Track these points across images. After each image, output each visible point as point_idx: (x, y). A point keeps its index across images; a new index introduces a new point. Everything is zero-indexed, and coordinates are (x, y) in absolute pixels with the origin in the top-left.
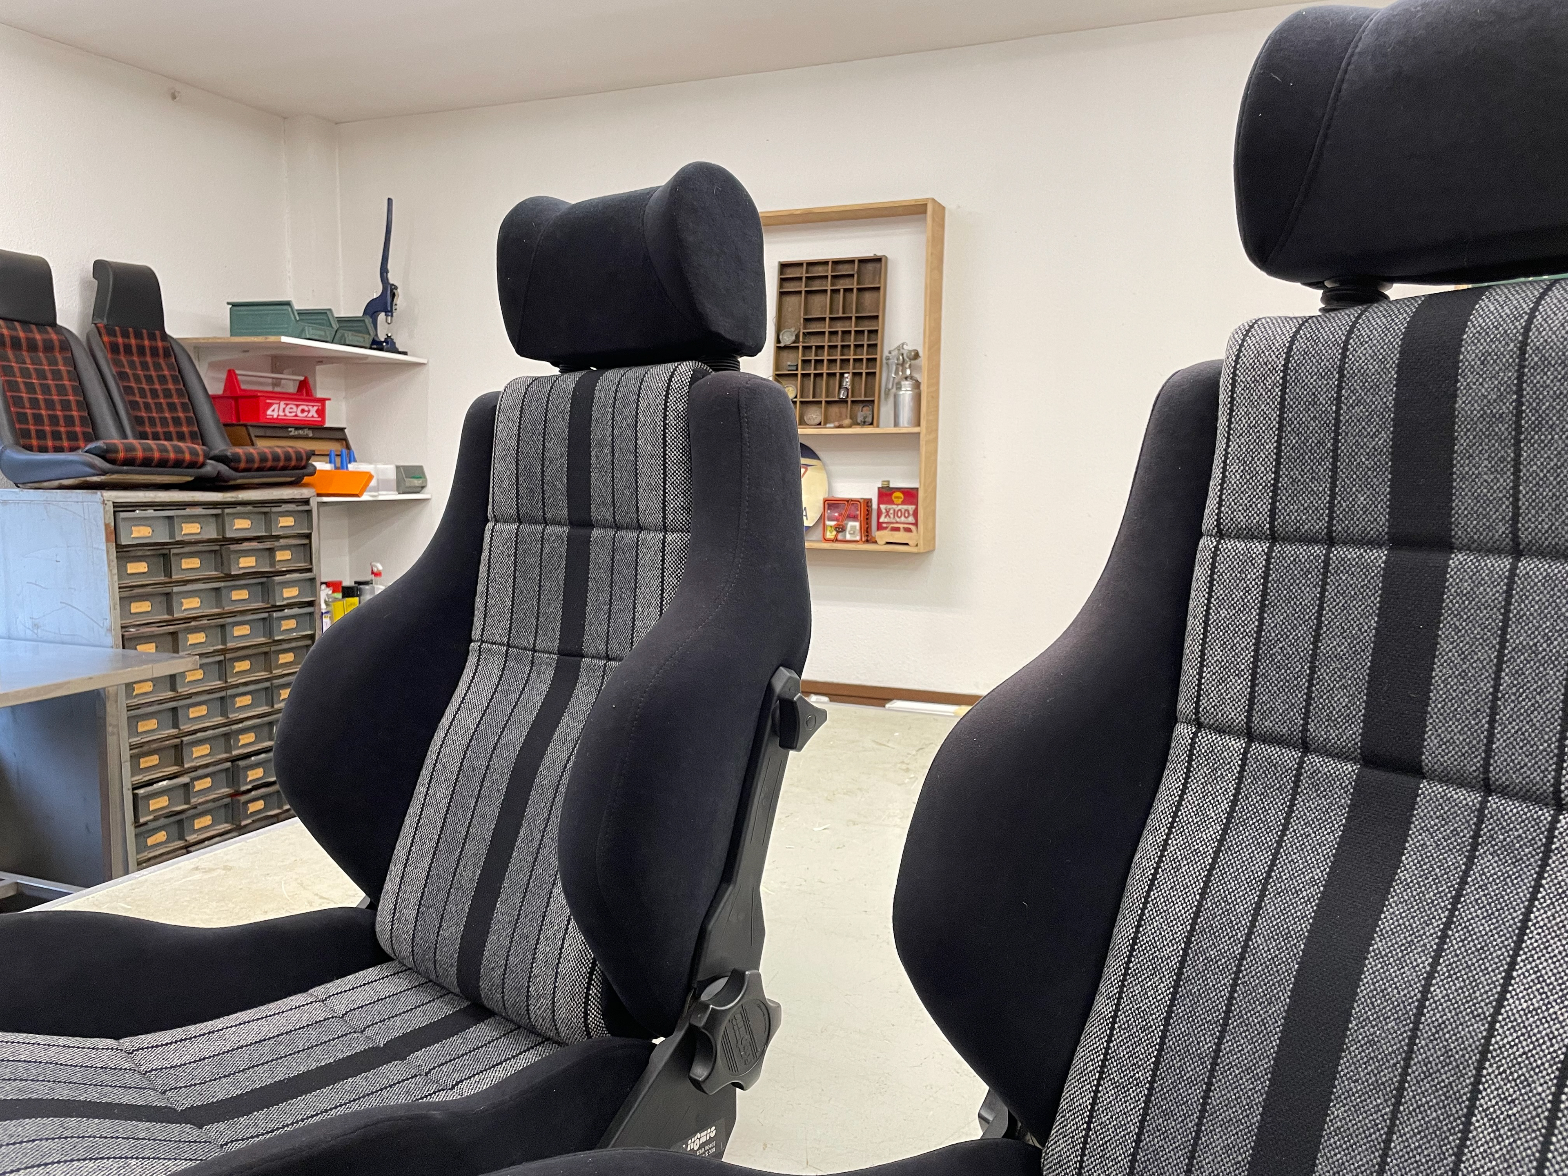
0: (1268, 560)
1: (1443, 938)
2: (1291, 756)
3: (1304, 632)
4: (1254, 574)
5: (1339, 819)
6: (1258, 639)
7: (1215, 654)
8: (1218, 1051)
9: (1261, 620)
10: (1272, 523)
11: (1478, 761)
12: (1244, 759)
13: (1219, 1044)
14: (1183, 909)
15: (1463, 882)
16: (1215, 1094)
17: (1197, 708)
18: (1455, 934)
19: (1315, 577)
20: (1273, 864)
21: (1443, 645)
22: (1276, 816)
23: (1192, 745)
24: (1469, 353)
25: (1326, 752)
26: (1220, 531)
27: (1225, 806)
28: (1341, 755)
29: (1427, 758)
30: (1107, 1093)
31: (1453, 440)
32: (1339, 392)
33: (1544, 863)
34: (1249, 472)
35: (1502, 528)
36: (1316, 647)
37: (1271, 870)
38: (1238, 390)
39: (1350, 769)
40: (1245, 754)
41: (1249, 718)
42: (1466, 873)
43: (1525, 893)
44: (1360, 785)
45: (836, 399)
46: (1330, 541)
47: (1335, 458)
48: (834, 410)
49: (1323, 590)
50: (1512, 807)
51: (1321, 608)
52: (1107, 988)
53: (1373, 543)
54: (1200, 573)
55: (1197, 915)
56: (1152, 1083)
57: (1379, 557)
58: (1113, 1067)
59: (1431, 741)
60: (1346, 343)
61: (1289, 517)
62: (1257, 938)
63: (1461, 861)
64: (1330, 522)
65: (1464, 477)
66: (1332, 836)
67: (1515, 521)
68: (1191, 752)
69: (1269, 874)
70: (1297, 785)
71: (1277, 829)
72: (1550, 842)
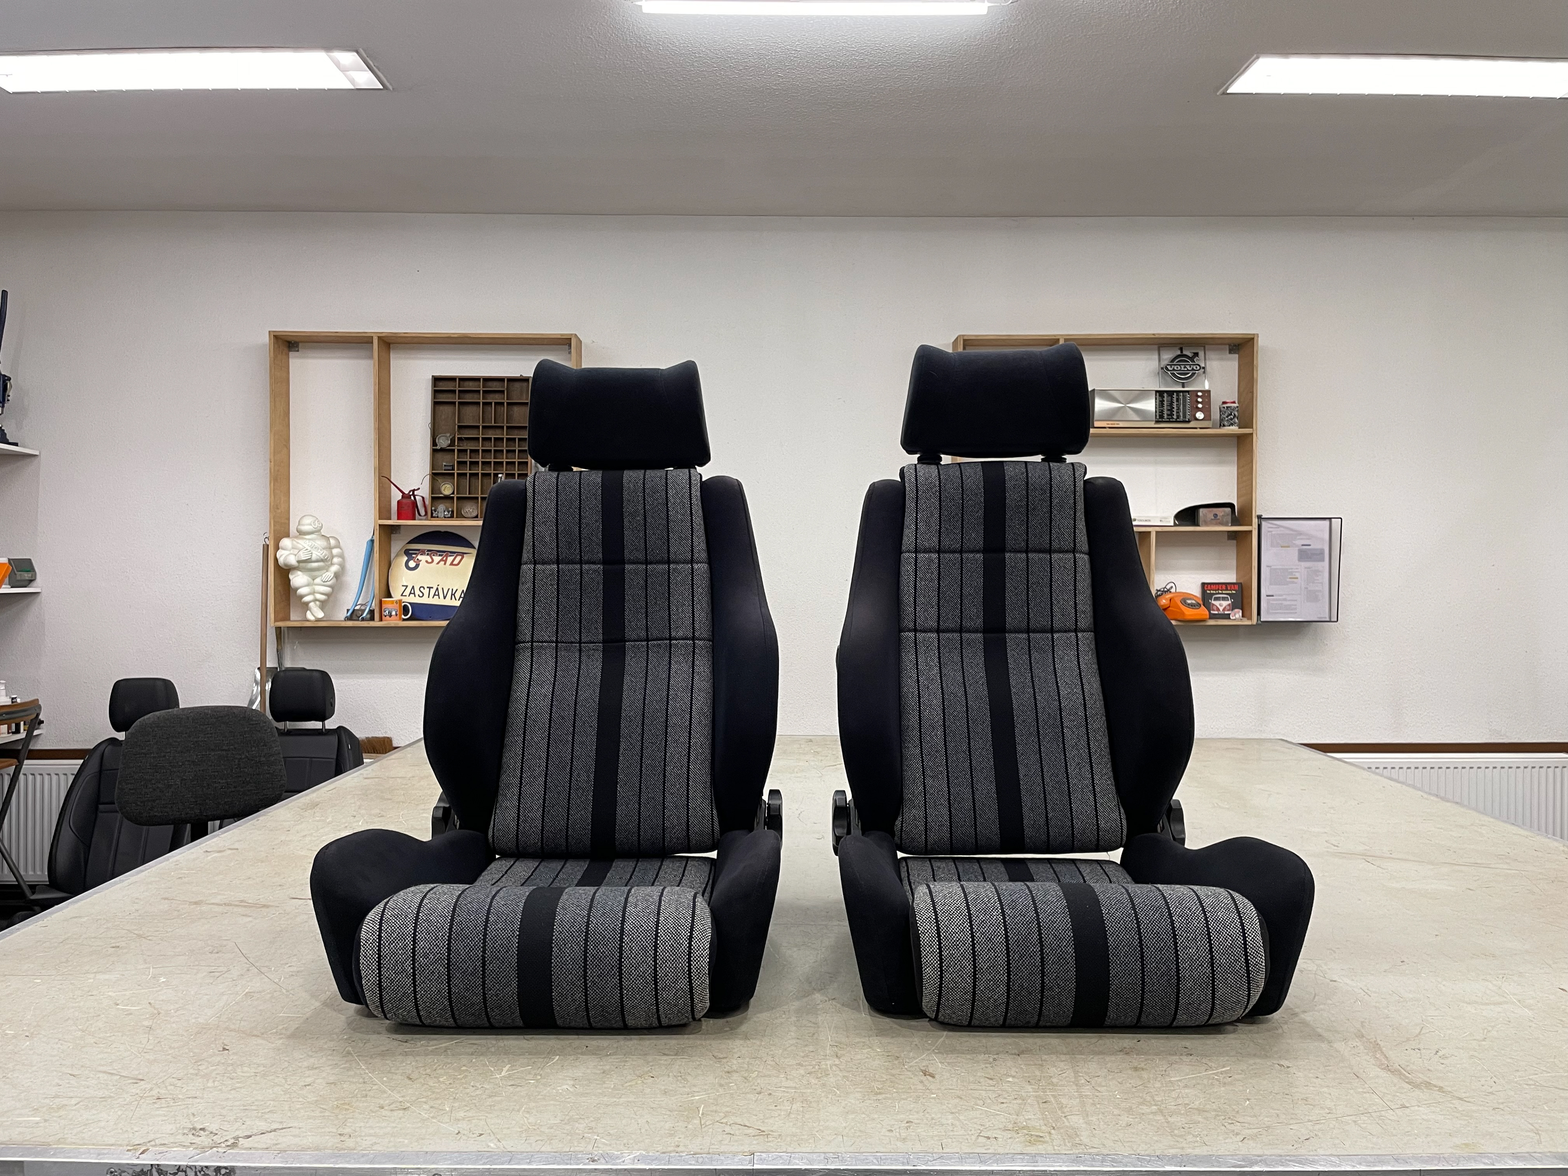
0: (939, 561)
1: (1033, 682)
2: (957, 636)
3: (956, 587)
4: (934, 566)
5: (981, 653)
6: (939, 592)
7: (921, 600)
8: (969, 747)
9: (939, 584)
10: (940, 546)
11: (1025, 623)
12: (939, 641)
13: (969, 745)
14: (936, 703)
15: (1031, 664)
16: (974, 762)
17: (915, 625)
18: (1036, 680)
19: (958, 566)
20: (964, 674)
21: (1008, 585)
22: (958, 660)
23: (915, 639)
24: (1008, 483)
25: (970, 631)
26: (916, 549)
27: (937, 660)
28: (976, 631)
29: (1007, 626)
30: (929, 781)
31: (1005, 514)
32: (962, 496)
33: (1054, 650)
34: (927, 525)
35: (1023, 544)
36: (962, 592)
37: (964, 677)
38: (919, 493)
39: (980, 635)
40: (939, 638)
41: (938, 623)
43: (1050, 660)
44: (985, 641)
46: (963, 552)
47: (963, 520)
49: (962, 570)
50: (1039, 635)
51: (962, 577)
53: (978, 552)
54: (908, 568)
55: (943, 702)
56: (947, 769)
57: (980, 556)
58: (928, 772)
59: (1008, 620)
60: (962, 477)
61: (946, 543)
62: (970, 703)
63: (1027, 656)
64: (962, 545)
65: (1009, 527)
66: (981, 660)
67: (1027, 541)
68: (915, 643)
69: (964, 680)
70: (962, 646)
71: (960, 663)
72: (1053, 643)
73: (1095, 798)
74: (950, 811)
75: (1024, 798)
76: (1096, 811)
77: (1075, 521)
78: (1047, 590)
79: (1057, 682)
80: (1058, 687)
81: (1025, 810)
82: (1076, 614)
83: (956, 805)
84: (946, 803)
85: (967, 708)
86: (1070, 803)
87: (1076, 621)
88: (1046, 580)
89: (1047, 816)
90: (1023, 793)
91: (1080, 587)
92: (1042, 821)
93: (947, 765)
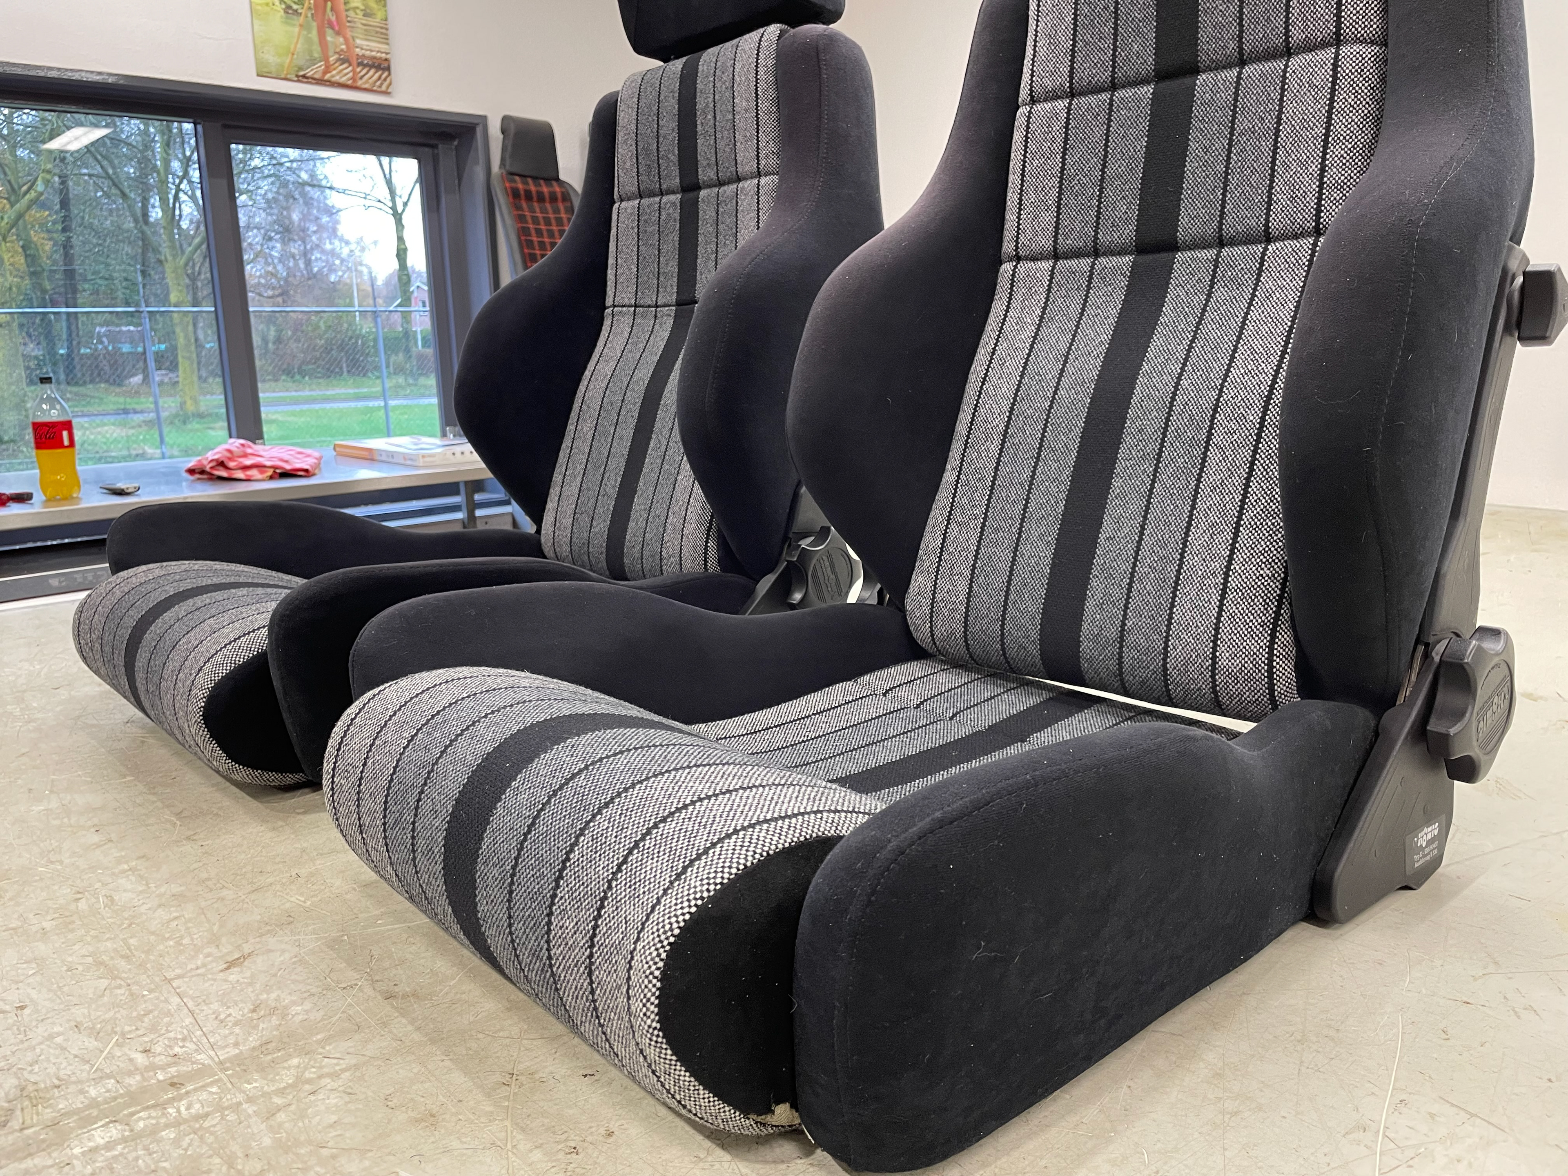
0: (1068, 113)
1: (1190, 349)
2: (1085, 263)
3: (1095, 163)
4: (1058, 127)
5: (1119, 297)
6: (1061, 178)
7: (1032, 197)
8: (1033, 476)
9: (1063, 162)
10: (1071, 82)
11: (1215, 226)
12: (1052, 275)
13: (1034, 472)
14: (1007, 390)
15: (1204, 310)
16: (1032, 505)
17: (1018, 246)
18: (1198, 345)
19: (1103, 118)
20: (1073, 340)
21: (1192, 145)
22: (1075, 308)
23: (1013, 275)
25: (1109, 252)
26: (1032, 97)
27: (1039, 312)
28: (1121, 252)
29: (1180, 236)
33: (1258, 280)
34: (1053, 43)
35: (1232, 45)
36: (1104, 172)
37: (1071, 344)
39: (1126, 259)
40: (1052, 271)
41: (1055, 242)
42: (1206, 305)
43: (1244, 303)
44: (1135, 270)
46: (1114, 86)
47: (1116, 19)
49: (1109, 127)
50: (1238, 251)
51: (1107, 141)
52: (953, 462)
53: (1145, 82)
54: (1018, 136)
55: (1017, 390)
56: (986, 513)
57: (1147, 91)
58: (958, 515)
59: (1184, 220)
61: (1084, 74)
62: (1062, 392)
63: (1203, 298)
64: (1113, 72)
65: (1206, 12)
66: (1113, 312)
67: (1240, 37)
68: (1013, 281)
69: (1070, 348)
70: (1090, 282)
71: (1076, 317)
72: (1262, 264)
73: (1221, 601)
74: (971, 587)
75: (1094, 583)
76: (1217, 629)
78: (1266, 145)
79: (1235, 350)
80: (1232, 359)
81: (1090, 605)
82: (1320, 193)
83: (981, 579)
84: (968, 573)
85: (1052, 402)
86: (1173, 606)
87: (1319, 211)
88: (1270, 121)
89: (1124, 624)
90: (1095, 572)
91: (1339, 127)
92: (1113, 632)
93: (988, 506)
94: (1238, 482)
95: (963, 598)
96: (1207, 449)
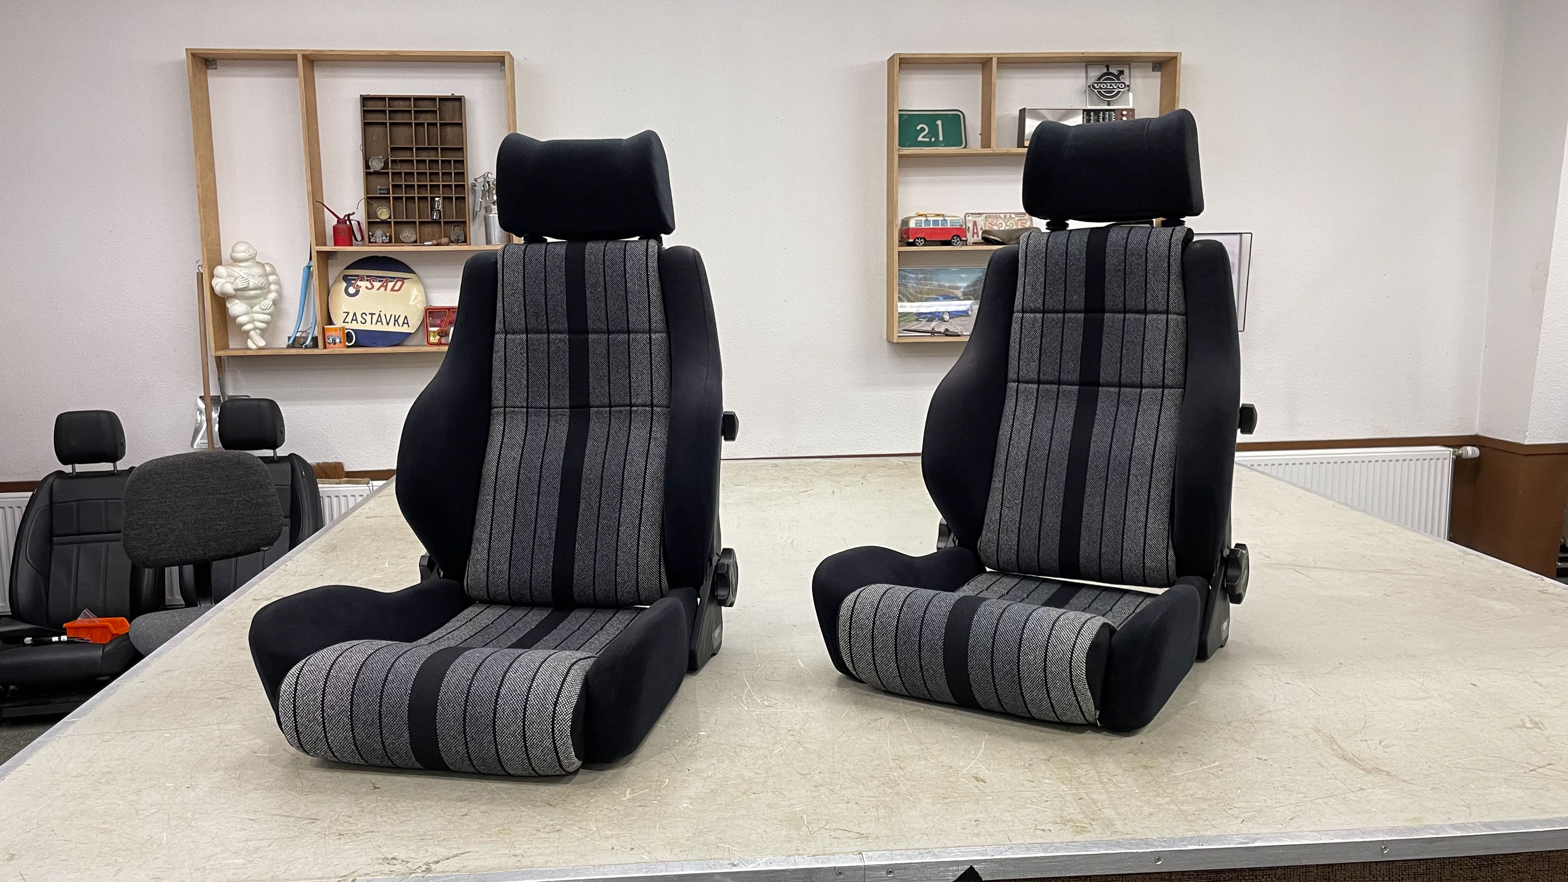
0: (1043, 320)
1: (1113, 431)
2: (1055, 387)
3: (1057, 344)
4: (1038, 325)
5: (1074, 405)
6: (1041, 348)
7: (1025, 355)
8: (1045, 486)
9: (1041, 341)
10: (1043, 307)
11: (1117, 378)
12: (1038, 391)
13: (1045, 484)
14: (1024, 445)
15: (1116, 415)
16: (1046, 499)
17: (1018, 376)
18: (1116, 430)
19: (1060, 324)
20: (1054, 422)
21: (1104, 343)
22: (1052, 408)
23: (1017, 389)
24: (1109, 250)
25: (1067, 384)
26: (1022, 310)
27: (1033, 408)
28: (1073, 384)
29: (1101, 380)
30: (1005, 511)
31: (1104, 277)
32: (1066, 261)
33: (1139, 404)
34: (1033, 288)
35: (1121, 305)
36: (1062, 348)
37: (1053, 424)
38: (1028, 259)
39: (1076, 388)
40: (1038, 389)
41: (1039, 376)
42: (1117, 412)
43: (1135, 414)
44: (1080, 393)
45: (430, 220)
46: (1064, 312)
47: (1066, 283)
48: (428, 229)
49: (1063, 329)
50: (1129, 390)
51: (1063, 335)
53: (1079, 312)
54: (1015, 326)
55: (1030, 445)
56: (1022, 503)
57: (1081, 316)
58: (1006, 503)
59: (1102, 374)
60: (1067, 244)
61: (1050, 304)
62: (1053, 447)
63: (1115, 409)
64: (1064, 306)
65: (1108, 289)
66: (1072, 411)
67: (1125, 302)
68: (1017, 392)
69: (1053, 427)
70: (1058, 397)
71: (1053, 412)
72: (1140, 398)
73: (1145, 540)
74: (1019, 538)
75: (1083, 533)
76: (1144, 551)
77: (1169, 284)
78: (1139, 348)
79: (1135, 434)
80: (1134, 437)
81: (1082, 543)
82: (1164, 371)
83: (1025, 533)
84: (1017, 531)
85: (1049, 452)
86: (1123, 542)
87: (1164, 378)
88: (1140, 339)
89: (1100, 551)
90: (1083, 528)
91: (1170, 346)
92: (1095, 555)
93: (1022, 499)
94: (1145, 490)
95: (1015, 542)
96: (1129, 476)
